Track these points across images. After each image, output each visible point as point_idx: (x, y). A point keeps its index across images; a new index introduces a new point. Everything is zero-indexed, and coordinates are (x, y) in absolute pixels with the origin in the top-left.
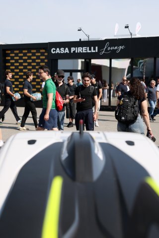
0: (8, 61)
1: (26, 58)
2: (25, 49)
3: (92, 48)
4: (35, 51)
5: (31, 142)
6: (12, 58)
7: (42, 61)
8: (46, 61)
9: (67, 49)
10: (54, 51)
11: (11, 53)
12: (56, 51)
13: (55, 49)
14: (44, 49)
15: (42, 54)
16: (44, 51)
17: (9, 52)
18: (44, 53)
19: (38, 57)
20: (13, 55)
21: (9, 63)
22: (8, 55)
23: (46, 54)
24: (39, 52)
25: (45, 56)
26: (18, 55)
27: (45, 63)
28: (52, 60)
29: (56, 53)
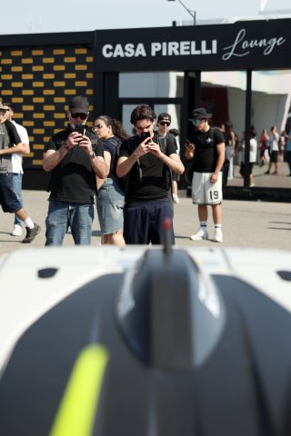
1: (41, 68)
2: (36, 47)
3: (204, 43)
4: (62, 52)
5: (47, 273)
7: (81, 76)
8: (89, 76)
9: (141, 46)
10: (108, 51)
11: (4, 57)
12: (113, 51)
13: (110, 47)
14: (84, 46)
15: (81, 60)
16: (84, 51)
18: (85, 56)
19: (70, 68)
20: (9, 61)
23: (90, 59)
24: (73, 55)
25: (88, 64)
26: (20, 61)
27: (88, 80)
28: (104, 73)
29: (115, 55)
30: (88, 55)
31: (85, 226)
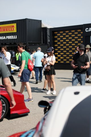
0: (56, 39)
1: (68, 36)
2: (67, 30)
4: (74, 31)
6: (59, 37)
7: (79, 37)
8: (82, 37)
10: (87, 30)
11: (58, 33)
12: (88, 30)
13: (88, 29)
15: (79, 33)
16: (80, 30)
17: (57, 33)
18: (80, 32)
19: (76, 35)
20: (59, 35)
21: (57, 40)
22: (56, 35)
23: (82, 33)
24: (77, 32)
25: (81, 34)
26: (62, 34)
27: (81, 39)
28: (86, 36)
29: (89, 31)
30: (81, 31)
31: (83, 79)
